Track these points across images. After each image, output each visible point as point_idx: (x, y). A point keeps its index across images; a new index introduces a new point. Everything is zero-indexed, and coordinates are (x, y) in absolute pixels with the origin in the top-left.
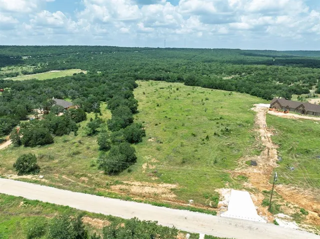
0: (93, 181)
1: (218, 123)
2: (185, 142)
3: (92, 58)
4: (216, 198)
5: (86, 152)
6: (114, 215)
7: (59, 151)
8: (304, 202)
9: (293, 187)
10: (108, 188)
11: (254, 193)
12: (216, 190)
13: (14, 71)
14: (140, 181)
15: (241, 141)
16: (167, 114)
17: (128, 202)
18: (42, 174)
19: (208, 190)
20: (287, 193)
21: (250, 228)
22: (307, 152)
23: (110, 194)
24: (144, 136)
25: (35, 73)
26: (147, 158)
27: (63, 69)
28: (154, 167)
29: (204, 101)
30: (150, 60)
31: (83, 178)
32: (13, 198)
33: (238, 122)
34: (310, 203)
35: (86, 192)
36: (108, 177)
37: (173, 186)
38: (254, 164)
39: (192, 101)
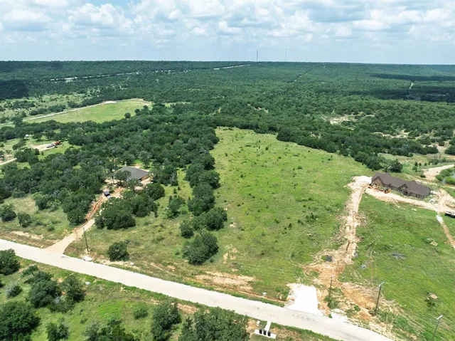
0: (180, 270)
1: (305, 206)
2: (266, 230)
3: (157, 80)
4: (286, 292)
5: (169, 238)
6: (200, 302)
7: (143, 236)
8: (361, 300)
9: (358, 286)
10: (193, 278)
11: (321, 290)
12: (288, 285)
13: (58, 103)
14: (222, 272)
15: (323, 232)
16: (251, 189)
17: (211, 292)
18: (132, 261)
19: (281, 285)
20: (349, 291)
21: (308, 319)
22: (386, 248)
23: (195, 283)
24: (226, 220)
25: (85, 106)
26: (228, 247)
27: (120, 99)
28: (234, 258)
29: (296, 171)
30: (236, 83)
31: (170, 267)
32: (113, 284)
33: (328, 206)
34: (366, 301)
35: (174, 281)
36: (192, 266)
37: (251, 279)
38: (329, 259)
39: (283, 170)
